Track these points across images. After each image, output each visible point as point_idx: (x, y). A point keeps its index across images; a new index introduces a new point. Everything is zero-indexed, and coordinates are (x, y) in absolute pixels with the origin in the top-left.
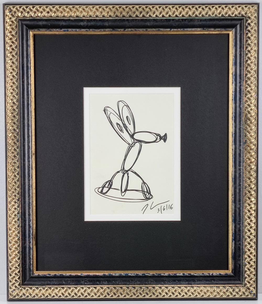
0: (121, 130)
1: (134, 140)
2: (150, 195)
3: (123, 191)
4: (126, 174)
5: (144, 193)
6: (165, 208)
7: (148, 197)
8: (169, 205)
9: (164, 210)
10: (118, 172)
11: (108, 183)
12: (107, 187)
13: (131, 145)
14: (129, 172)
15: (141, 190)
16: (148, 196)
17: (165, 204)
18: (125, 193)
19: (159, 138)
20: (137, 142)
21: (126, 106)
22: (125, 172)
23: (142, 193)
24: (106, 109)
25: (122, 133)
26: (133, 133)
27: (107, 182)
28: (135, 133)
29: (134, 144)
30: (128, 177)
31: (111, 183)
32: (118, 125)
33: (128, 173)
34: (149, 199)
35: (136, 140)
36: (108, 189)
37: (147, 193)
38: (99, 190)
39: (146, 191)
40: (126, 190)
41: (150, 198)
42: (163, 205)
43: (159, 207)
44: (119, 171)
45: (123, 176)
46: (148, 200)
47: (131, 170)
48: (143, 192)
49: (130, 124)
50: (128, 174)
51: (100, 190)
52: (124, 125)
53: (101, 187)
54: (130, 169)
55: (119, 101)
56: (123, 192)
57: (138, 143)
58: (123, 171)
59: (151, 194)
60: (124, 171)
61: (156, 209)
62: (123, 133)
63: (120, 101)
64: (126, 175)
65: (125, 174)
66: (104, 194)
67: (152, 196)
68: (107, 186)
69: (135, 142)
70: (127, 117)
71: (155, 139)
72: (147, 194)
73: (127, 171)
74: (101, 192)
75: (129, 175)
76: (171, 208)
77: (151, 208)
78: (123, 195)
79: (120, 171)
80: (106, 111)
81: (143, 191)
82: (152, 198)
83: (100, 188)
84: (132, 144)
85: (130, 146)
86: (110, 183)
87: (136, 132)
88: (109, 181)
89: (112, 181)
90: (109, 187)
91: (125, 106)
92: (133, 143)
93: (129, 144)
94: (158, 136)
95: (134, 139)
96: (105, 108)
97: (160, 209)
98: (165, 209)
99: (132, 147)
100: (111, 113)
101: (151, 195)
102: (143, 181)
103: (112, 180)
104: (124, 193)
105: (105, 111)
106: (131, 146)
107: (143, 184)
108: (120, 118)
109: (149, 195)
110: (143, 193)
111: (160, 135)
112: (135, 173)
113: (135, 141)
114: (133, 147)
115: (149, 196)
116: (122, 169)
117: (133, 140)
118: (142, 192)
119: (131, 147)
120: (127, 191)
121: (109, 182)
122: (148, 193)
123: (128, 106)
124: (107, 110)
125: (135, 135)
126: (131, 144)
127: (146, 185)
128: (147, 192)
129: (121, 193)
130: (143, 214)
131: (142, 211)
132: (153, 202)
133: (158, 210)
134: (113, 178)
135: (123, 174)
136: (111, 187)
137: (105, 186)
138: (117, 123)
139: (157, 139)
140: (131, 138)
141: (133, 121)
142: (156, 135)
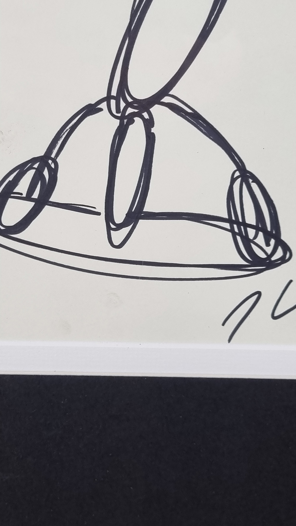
2: (272, 242)
3: (119, 216)
4: (137, 120)
5: (240, 234)
7: (263, 255)
10: (91, 110)
11: (31, 174)
12: (24, 195)
14: (157, 110)
15: (226, 216)
16: (262, 248)
18: (129, 228)
22: (130, 110)
23: (232, 230)
27: (22, 169)
30: (151, 139)
31: (46, 173)
33: (150, 114)
34: (268, 264)
36: (31, 204)
37: (261, 234)
39: (251, 218)
40: (136, 215)
41: (273, 259)
44: (93, 103)
45: (120, 134)
46: (259, 272)
47: (166, 99)
48: (235, 226)
50: (149, 124)
54: (166, 91)
56: (119, 227)
58: (123, 105)
59: (283, 237)
60: (128, 105)
66: (9, 232)
67: (286, 248)
68: (23, 187)
72: (261, 239)
73: (145, 105)
75: (153, 130)
77: (276, 314)
78: (116, 243)
79: (104, 105)
81: (237, 222)
82: (283, 260)
86: (38, 177)
88: (34, 160)
89: (55, 161)
90: (36, 195)
101: (280, 243)
102: (240, 166)
103: (53, 156)
104: (126, 230)
107: (238, 181)
109: (268, 244)
110: (236, 230)
112: (195, 118)
115: (269, 250)
116: (114, 93)
118: (227, 225)
120: (141, 223)
121: (36, 166)
127: (255, 187)
128: (260, 226)
129: (109, 229)
130: (229, 341)
131: (223, 324)
132: (291, 281)
134: (60, 142)
135: (121, 123)
136: (51, 198)
137: (15, 191)
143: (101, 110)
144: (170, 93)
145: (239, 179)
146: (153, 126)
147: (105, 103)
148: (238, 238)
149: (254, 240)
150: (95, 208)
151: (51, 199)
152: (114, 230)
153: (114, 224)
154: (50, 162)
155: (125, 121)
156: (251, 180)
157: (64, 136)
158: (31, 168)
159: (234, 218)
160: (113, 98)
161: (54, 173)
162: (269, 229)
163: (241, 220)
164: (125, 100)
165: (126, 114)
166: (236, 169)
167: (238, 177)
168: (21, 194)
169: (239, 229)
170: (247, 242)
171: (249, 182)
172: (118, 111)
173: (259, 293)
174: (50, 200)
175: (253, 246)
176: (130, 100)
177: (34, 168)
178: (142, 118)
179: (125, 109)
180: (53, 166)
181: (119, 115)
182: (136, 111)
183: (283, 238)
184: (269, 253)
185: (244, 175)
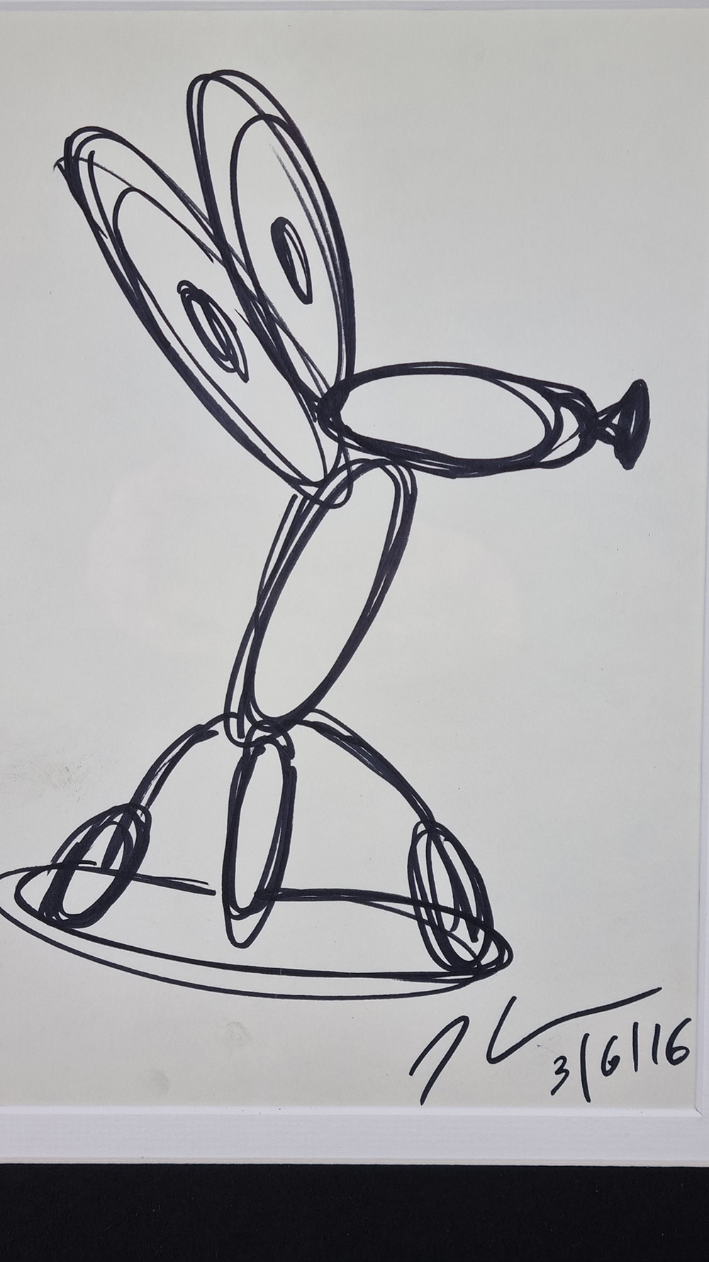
0: (227, 355)
1: (343, 448)
2: (481, 935)
3: (244, 897)
4: (270, 747)
5: (431, 922)
6: (622, 1049)
7: (467, 957)
8: (658, 1027)
9: (606, 1073)
10: (200, 733)
11: (109, 831)
12: (99, 865)
13: (312, 491)
14: (298, 733)
15: (408, 895)
16: (465, 944)
17: (618, 1022)
18: (259, 915)
19: (570, 422)
20: (367, 466)
21: (269, 119)
22: (258, 734)
23: (417, 917)
24: (84, 154)
25: (229, 382)
26: (331, 384)
27: (96, 825)
28: (350, 381)
29: (348, 484)
30: (290, 776)
31: (132, 830)
32: (197, 307)
33: (288, 739)
34: (477, 971)
35: (367, 444)
36: (109, 879)
37: (462, 922)
38: (23, 892)
39: (446, 897)
40: (269, 894)
41: (484, 962)
42: (600, 1027)
43: (565, 1040)
44: (204, 723)
45: (245, 770)
46: (463, 983)
47: (312, 717)
48: (422, 910)
49: (307, 299)
50: (287, 753)
51: (36, 892)
52: (253, 300)
53: (48, 868)
54: (310, 704)
55: (206, 78)
56: (244, 913)
57: (378, 470)
58: (247, 725)
60: (256, 725)
61: (538, 1057)
62: (245, 378)
63: (217, 76)
64: (268, 764)
65: (260, 750)
66: (73, 924)
67: (503, 945)
69: (354, 467)
70: (279, 228)
71: (536, 435)
72: (462, 931)
73: (280, 726)
74: (51, 909)
75: (293, 763)
76: (670, 1050)
77: (494, 1055)
78: (240, 940)
79: (219, 727)
80: (83, 167)
81: (424, 903)
82: (499, 964)
83: (34, 872)
84: (321, 485)
85: (306, 496)
86: (121, 834)
87: (358, 369)
88: (114, 811)
89: (146, 811)
90: (116, 865)
91: (262, 122)
92: (336, 471)
93: (296, 481)
94: (565, 412)
95: (342, 433)
96: (69, 142)
97: (573, 1066)
98: (616, 1060)
99: (329, 504)
100: (132, 189)
101: (493, 936)
102: (426, 815)
103: (143, 803)
104: (254, 919)
105: (69, 166)
106: (314, 500)
107: (423, 841)
108: (219, 238)
109: (474, 939)
110: (425, 917)
111: (582, 395)
112: (355, 744)
113: (354, 455)
114: (331, 513)
115: (476, 948)
116: (234, 708)
117: (337, 445)
118: (410, 909)
119: (316, 507)
120: (278, 905)
121: (117, 819)
122: (466, 915)
123: (284, 125)
124: (90, 161)
125: (356, 395)
126: (317, 476)
127: (448, 847)
128: (460, 910)
129: (228, 916)
130: (422, 1101)
131: (411, 1073)
132: (514, 999)
133: (558, 1072)
134: (154, 783)
135: (246, 754)
136: (139, 870)
137: (85, 858)
138: (184, 287)
139: (553, 435)
140: (316, 425)
141: (332, 269)
142: (549, 396)
143: (216, 733)
144: (317, 707)
145: (425, 837)
146: (293, 757)
147: (221, 724)
148: (428, 929)
149: (453, 933)
150: (207, 884)
151: (141, 871)
152: (237, 918)
153: (237, 908)
154: (139, 812)
155: (252, 749)
156: (442, 838)
157: (160, 774)
158: (110, 822)
159: (419, 898)
160: (234, 715)
161: (144, 830)
162: (475, 914)
163: (431, 901)
164: (251, 719)
165: (253, 740)
166: (420, 820)
167: (422, 833)
168: (95, 863)
169: (429, 915)
170: (442, 935)
171: (440, 840)
172: (241, 734)
173: (465, 1020)
174: (138, 872)
175: (451, 941)
176: (258, 718)
177: (115, 823)
178: (277, 744)
179: (251, 731)
180: (143, 819)
181: (243, 740)
182: (268, 734)
184: (477, 953)
185: (432, 830)
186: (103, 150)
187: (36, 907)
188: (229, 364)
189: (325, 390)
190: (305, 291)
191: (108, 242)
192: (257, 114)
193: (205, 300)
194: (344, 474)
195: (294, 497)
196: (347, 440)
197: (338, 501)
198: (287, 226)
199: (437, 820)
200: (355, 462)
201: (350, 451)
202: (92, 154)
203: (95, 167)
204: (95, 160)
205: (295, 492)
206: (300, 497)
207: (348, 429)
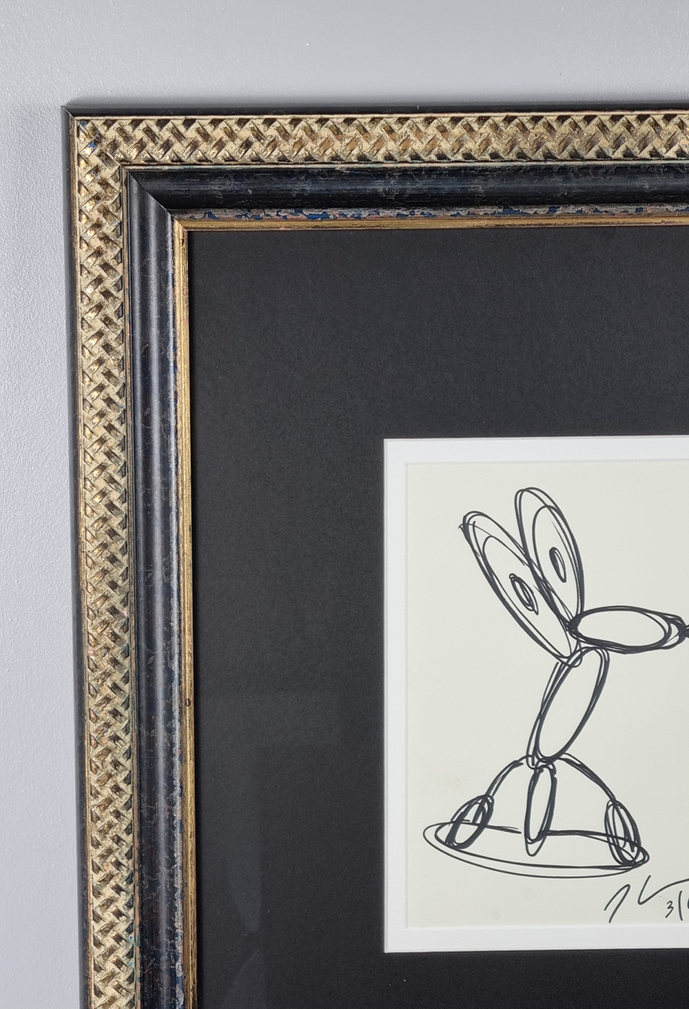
0: (530, 604)
1: (578, 642)
2: (636, 849)
3: (533, 835)
4: (545, 769)
5: (614, 844)
7: (631, 859)
10: (516, 764)
11: (476, 806)
12: (471, 822)
13: (565, 660)
14: (557, 763)
15: (604, 832)
16: (629, 853)
18: (540, 842)
19: (675, 630)
20: (589, 649)
21: (549, 507)
22: (541, 764)
23: (608, 842)
24: (471, 522)
26: (574, 616)
27: (470, 804)
28: (582, 614)
29: (580, 657)
30: (554, 781)
31: (486, 806)
32: (517, 584)
33: (553, 766)
34: (634, 864)
35: (588, 640)
36: (475, 828)
37: (628, 843)
38: (438, 834)
39: (621, 833)
40: (545, 832)
41: (637, 861)
42: (686, 888)
43: (672, 894)
44: (517, 759)
45: (535, 779)
46: (628, 870)
47: (564, 756)
48: (611, 839)
49: (564, 580)
50: (553, 772)
51: (444, 833)
52: (542, 582)
53: (449, 823)
54: (563, 751)
55: (523, 491)
56: (534, 841)
57: (594, 651)
58: (536, 760)
60: (540, 760)
61: (659, 903)
62: (537, 613)
63: (527, 490)
64: (545, 776)
65: (541, 771)
66: (459, 847)
67: (645, 853)
68: (470, 816)
69: (583, 650)
70: (553, 552)
71: (661, 636)
72: (628, 847)
73: (549, 761)
74: (450, 841)
75: (555, 776)
77: (641, 901)
78: (531, 853)
79: (524, 761)
80: (470, 528)
81: (611, 836)
82: (643, 862)
83: (443, 825)
84: (569, 658)
85: (563, 663)
86: (481, 808)
87: (585, 610)
88: (479, 798)
89: (492, 798)
90: (479, 821)
91: (546, 509)
92: (576, 652)
93: (559, 656)
94: (672, 625)
95: (578, 636)
96: (465, 517)
97: (675, 905)
99: (572, 666)
100: (491, 536)
101: (641, 849)
102: (612, 799)
103: (491, 795)
104: (538, 843)
105: (465, 527)
106: (566, 664)
107: (610, 809)
108: (527, 555)
109: (633, 851)
110: (611, 841)
111: (680, 619)
112: (582, 768)
113: (583, 645)
114: (572, 670)
115: (634, 854)
116: (531, 753)
117: (576, 641)
118: (605, 838)
119: (567, 667)
120: (547, 837)
121: (480, 802)
122: (629, 840)
123: (555, 510)
124: (474, 525)
125: (584, 620)
126: (567, 654)
127: (622, 811)
128: (627, 838)
129: (527, 843)
130: (610, 922)
131: (605, 910)
132: (649, 876)
133: (669, 908)
134: (496, 786)
135: (535, 772)
137: (465, 819)
138: (512, 576)
139: (667, 635)
140: (567, 633)
141: (575, 568)
142: (666, 619)
143: (522, 764)
144: (567, 752)
145: (612, 807)
146: (555, 773)
147: (525, 760)
149: (623, 848)
151: (489, 824)
152: (530, 843)
153: (530, 839)
154: (489, 798)
155: (538, 770)
156: (619, 807)
157: (498, 782)
158: (476, 803)
159: (609, 833)
160: (530, 756)
161: (491, 806)
162: (633, 840)
163: (614, 834)
164: (538, 758)
165: (538, 766)
167: (611, 805)
168: (469, 821)
169: (613, 840)
170: (619, 849)
171: (618, 809)
172: (533, 765)
174: (487, 824)
175: (623, 852)
176: (541, 757)
177: (478, 803)
178: (549, 768)
180: (491, 801)
181: (534, 767)
182: (544, 764)
183: (642, 846)
184: (634, 857)
185: (615, 804)
186: (479, 520)
187: (444, 841)
188: (530, 608)
189: (571, 618)
190: (563, 576)
191: (480, 558)
192: (543, 505)
193: (521, 581)
194: (579, 653)
195: (558, 663)
196: (580, 639)
197: (576, 664)
198: (556, 551)
199: (617, 800)
200: (584, 648)
201: (582, 643)
202: (475, 522)
203: (476, 528)
204: (476, 525)
205: (558, 661)
206: (560, 663)
207: (580, 634)
